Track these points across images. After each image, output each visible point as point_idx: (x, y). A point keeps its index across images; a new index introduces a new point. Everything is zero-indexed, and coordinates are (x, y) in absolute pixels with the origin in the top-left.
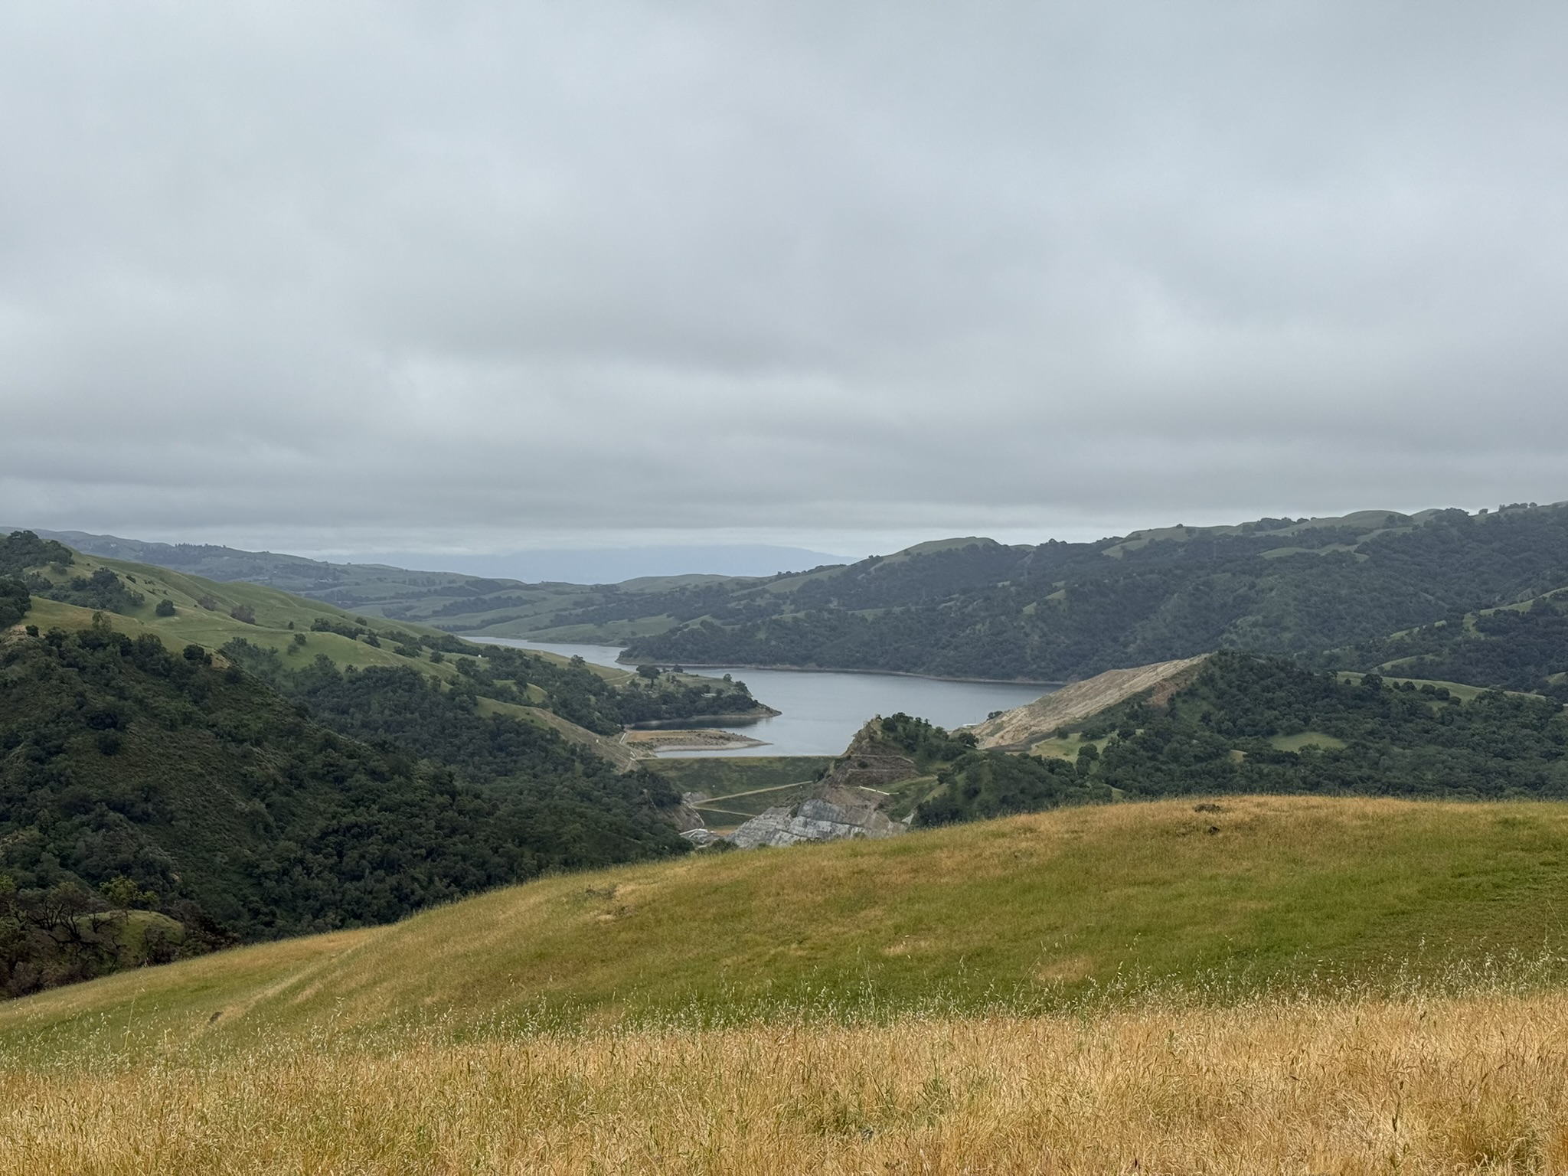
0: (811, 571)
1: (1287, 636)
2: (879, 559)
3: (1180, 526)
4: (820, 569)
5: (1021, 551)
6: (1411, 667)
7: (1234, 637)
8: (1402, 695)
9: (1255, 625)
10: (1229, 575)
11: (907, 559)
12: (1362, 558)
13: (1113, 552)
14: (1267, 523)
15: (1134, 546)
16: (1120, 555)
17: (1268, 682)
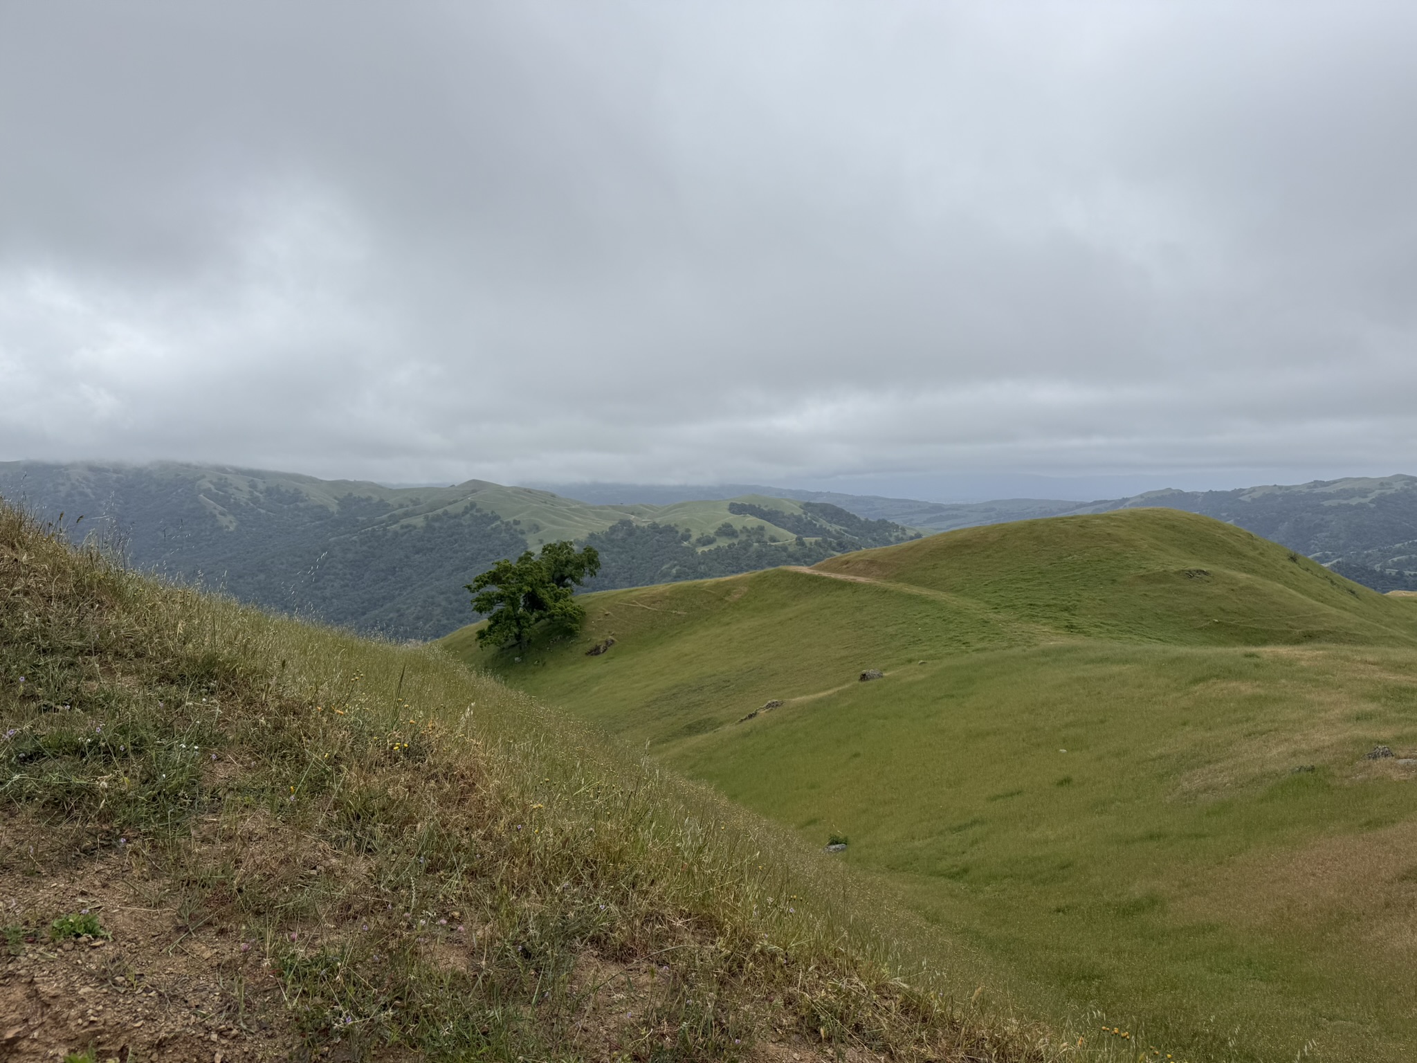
0: (1091, 504)
1: (1341, 542)
2: (1127, 500)
3: (1275, 485)
4: (1096, 503)
5: (1194, 495)
6: (1406, 560)
7: (1316, 542)
8: (1413, 579)
9: (1326, 537)
10: (1310, 514)
11: (1143, 499)
12: (1372, 506)
13: (1245, 498)
14: (1317, 484)
15: (1256, 495)
16: (1249, 500)
17: (1358, 573)
